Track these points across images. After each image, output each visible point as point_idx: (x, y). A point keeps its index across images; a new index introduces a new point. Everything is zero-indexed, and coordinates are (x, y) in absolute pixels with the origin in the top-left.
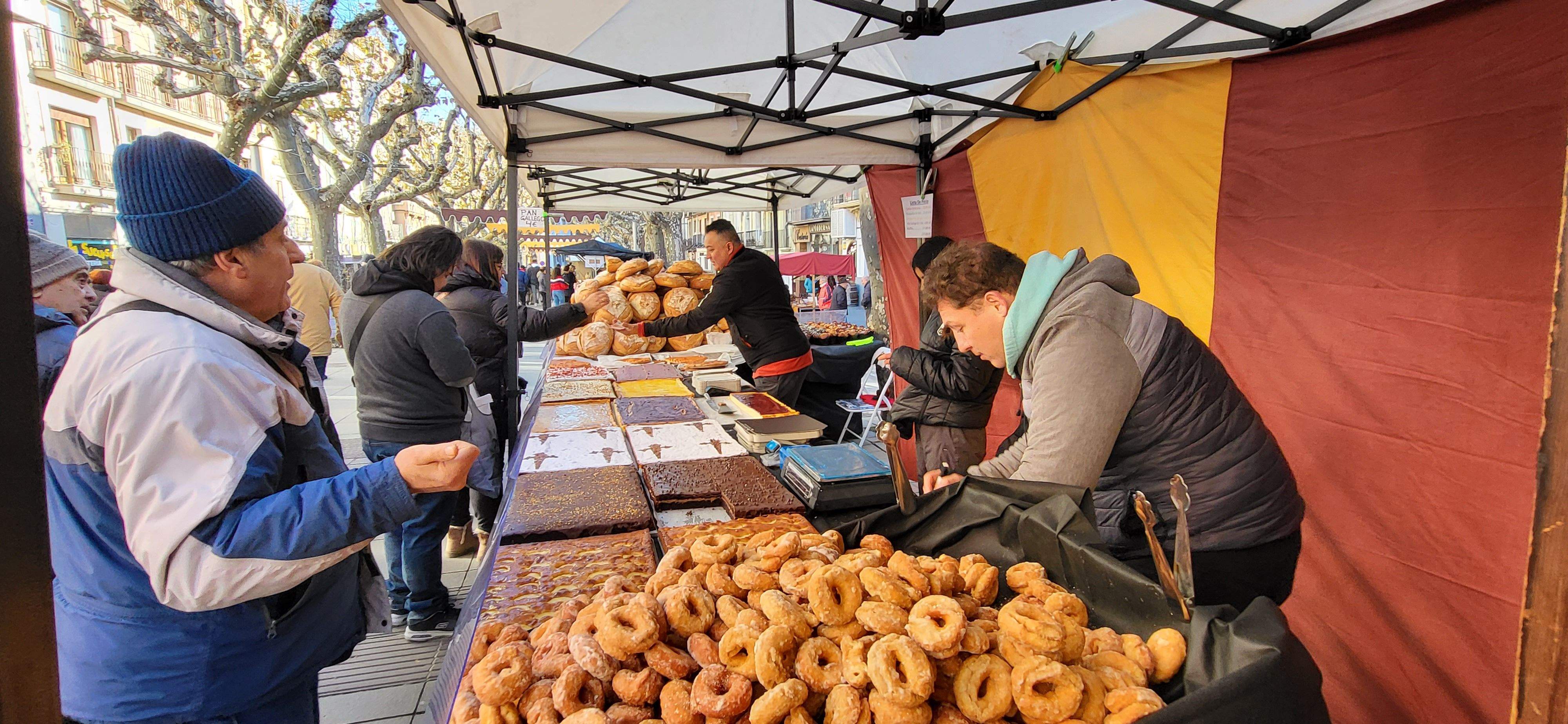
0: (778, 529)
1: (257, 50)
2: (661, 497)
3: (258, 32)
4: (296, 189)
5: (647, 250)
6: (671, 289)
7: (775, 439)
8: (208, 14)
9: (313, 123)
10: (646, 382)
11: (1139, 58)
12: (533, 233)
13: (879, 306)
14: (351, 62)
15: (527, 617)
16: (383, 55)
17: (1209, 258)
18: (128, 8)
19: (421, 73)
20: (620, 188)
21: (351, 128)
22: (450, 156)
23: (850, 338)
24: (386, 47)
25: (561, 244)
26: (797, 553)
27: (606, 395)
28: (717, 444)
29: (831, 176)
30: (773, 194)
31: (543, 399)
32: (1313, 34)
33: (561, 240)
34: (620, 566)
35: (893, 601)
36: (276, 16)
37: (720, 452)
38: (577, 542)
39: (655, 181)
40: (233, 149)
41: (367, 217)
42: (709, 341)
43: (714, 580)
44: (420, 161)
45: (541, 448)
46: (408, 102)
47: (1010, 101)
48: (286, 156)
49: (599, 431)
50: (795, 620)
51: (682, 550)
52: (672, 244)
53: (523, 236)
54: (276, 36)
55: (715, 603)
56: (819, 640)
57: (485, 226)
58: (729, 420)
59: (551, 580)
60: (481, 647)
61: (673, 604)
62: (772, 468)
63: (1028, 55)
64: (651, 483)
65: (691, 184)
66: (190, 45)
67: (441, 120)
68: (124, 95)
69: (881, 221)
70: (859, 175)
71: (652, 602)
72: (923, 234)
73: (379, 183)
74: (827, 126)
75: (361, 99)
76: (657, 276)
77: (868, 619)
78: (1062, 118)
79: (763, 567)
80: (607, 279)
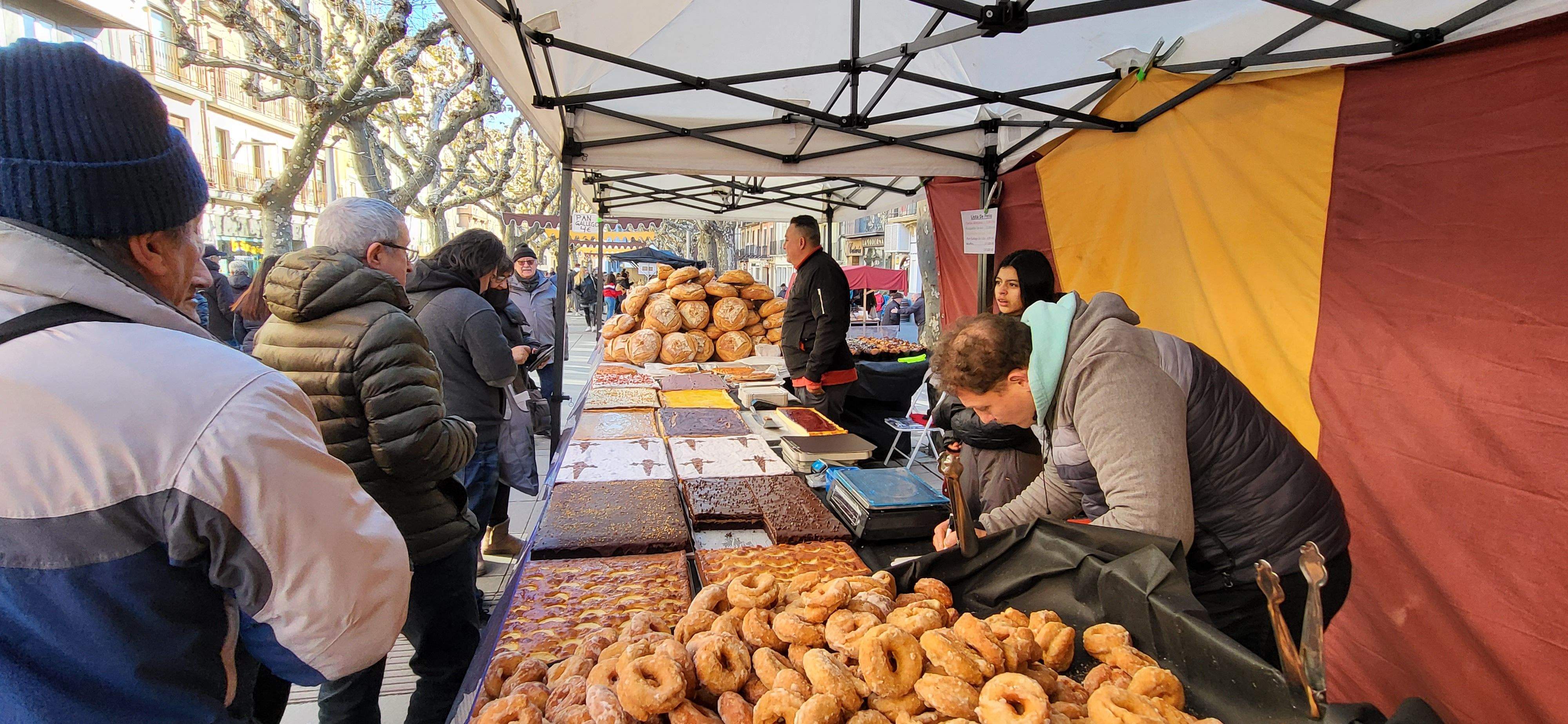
0: (822, 558)
1: (337, 57)
2: (700, 516)
3: (339, 39)
4: (366, 190)
5: (699, 259)
6: (721, 298)
7: (822, 460)
8: (294, 22)
9: (386, 128)
10: (692, 392)
11: (1235, 65)
12: (589, 239)
13: (933, 323)
14: (425, 70)
15: (551, 643)
16: (455, 63)
17: (1315, 284)
18: (221, 15)
19: (489, 82)
20: (675, 195)
21: (422, 133)
22: (513, 162)
23: (902, 355)
24: (457, 56)
25: (616, 250)
26: (846, 603)
27: (651, 404)
28: (761, 461)
29: (890, 188)
30: (829, 206)
31: (587, 406)
32: (1446, 37)
33: (616, 247)
34: (652, 591)
35: (961, 676)
36: (356, 25)
37: (764, 470)
38: (611, 561)
39: (710, 190)
40: (309, 151)
41: (432, 219)
42: (757, 352)
43: (751, 627)
44: (485, 167)
45: (581, 457)
46: (476, 109)
47: (1087, 110)
48: (358, 158)
49: (640, 442)
50: (843, 689)
51: (718, 588)
52: (725, 254)
53: (579, 242)
54: (355, 44)
55: (751, 655)
56: (870, 714)
57: (544, 231)
58: (774, 436)
59: (580, 603)
60: (496, 681)
61: (704, 657)
62: (818, 489)
63: (1108, 63)
64: (691, 500)
65: (745, 193)
66: (276, 51)
67: (506, 127)
68: (215, 98)
69: (939, 236)
70: (919, 188)
71: (681, 652)
72: (985, 250)
73: (445, 187)
74: (888, 136)
75: (431, 105)
76: (707, 285)
77: (930, 696)
78: (1143, 130)
79: (807, 617)
80: (658, 286)
